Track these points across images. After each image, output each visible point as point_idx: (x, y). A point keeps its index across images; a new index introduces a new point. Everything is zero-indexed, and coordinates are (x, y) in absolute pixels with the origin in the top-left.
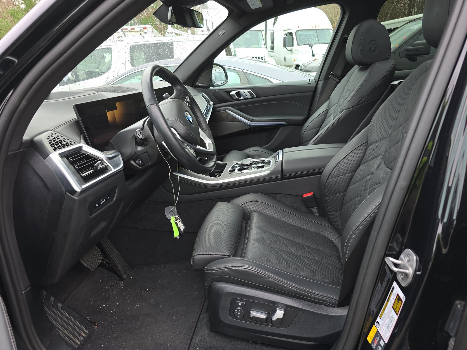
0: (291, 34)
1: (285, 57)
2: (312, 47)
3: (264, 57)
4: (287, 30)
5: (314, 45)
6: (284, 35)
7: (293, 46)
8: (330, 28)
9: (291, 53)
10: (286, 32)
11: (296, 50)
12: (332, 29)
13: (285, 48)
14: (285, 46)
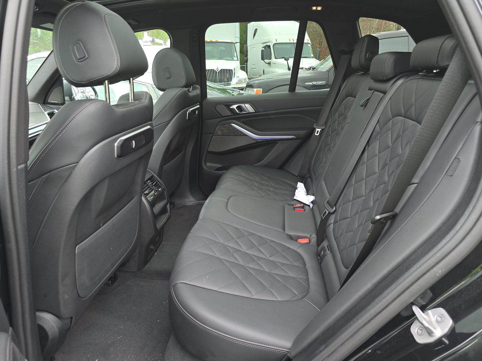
0: (269, 46)
1: (264, 70)
2: (288, 61)
3: (234, 70)
4: (265, 43)
5: (290, 59)
6: (263, 48)
7: (270, 59)
8: (308, 42)
9: (269, 66)
10: (265, 45)
11: (273, 63)
12: (310, 43)
13: (263, 61)
14: (263, 59)
